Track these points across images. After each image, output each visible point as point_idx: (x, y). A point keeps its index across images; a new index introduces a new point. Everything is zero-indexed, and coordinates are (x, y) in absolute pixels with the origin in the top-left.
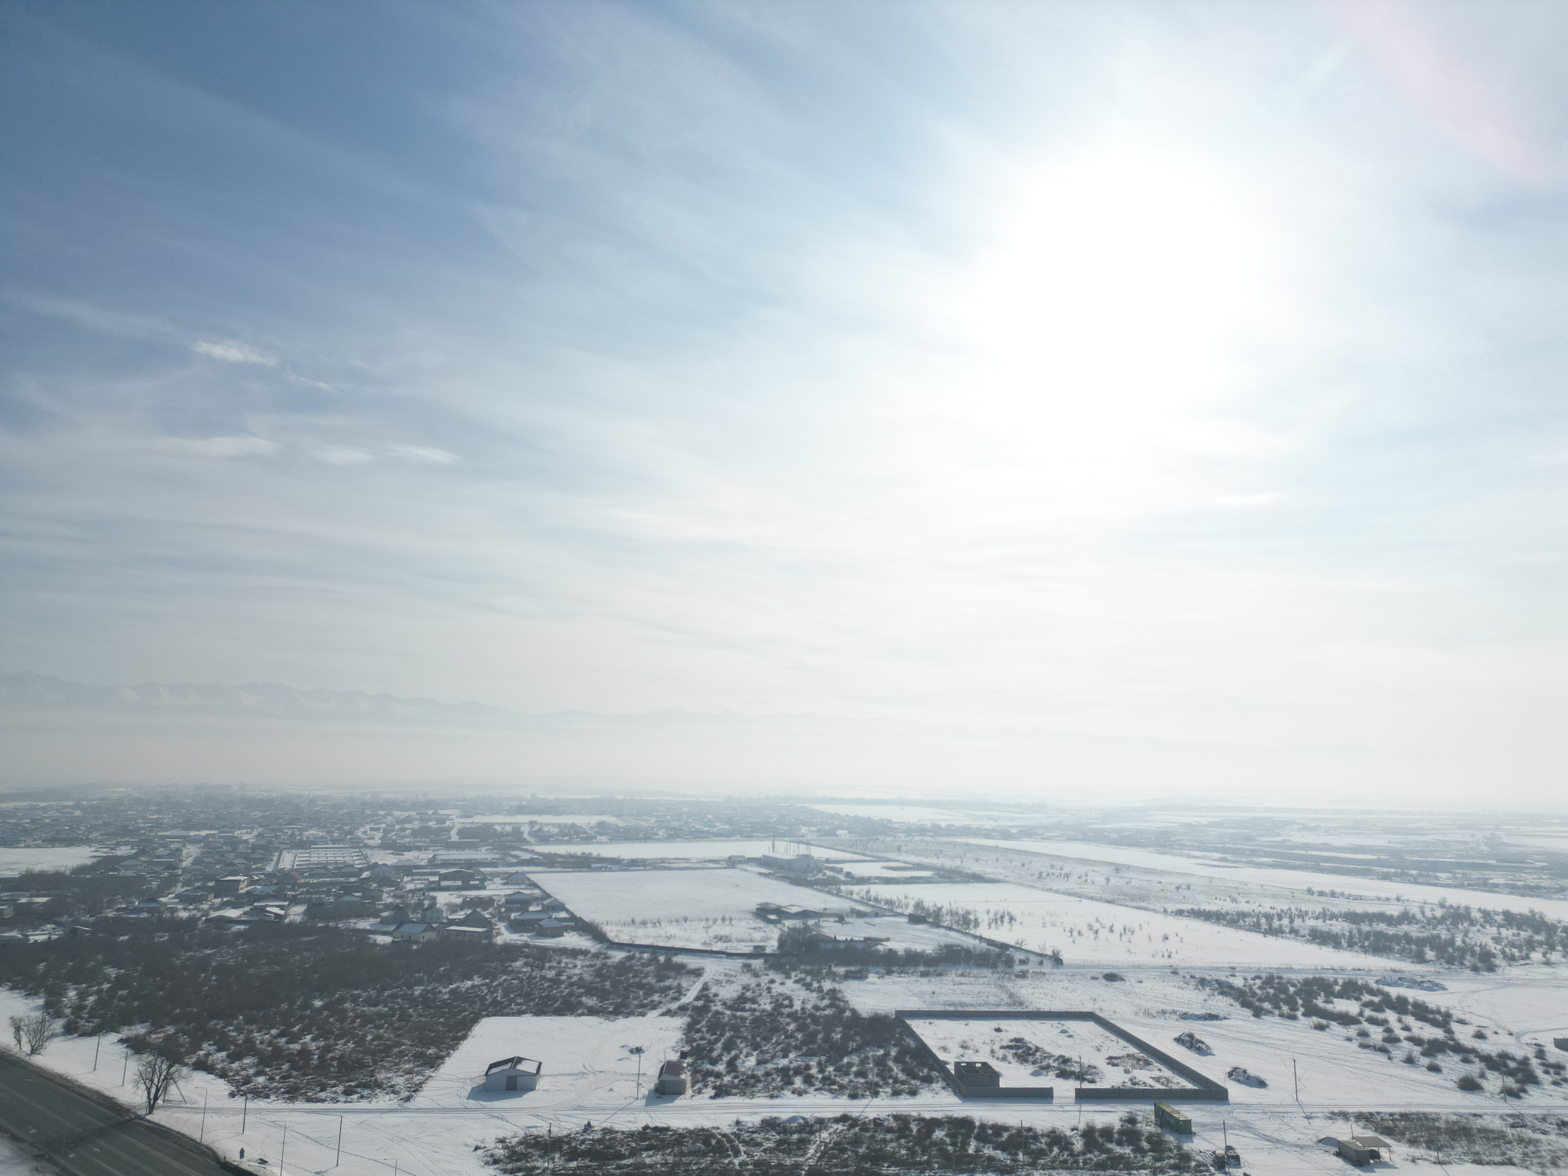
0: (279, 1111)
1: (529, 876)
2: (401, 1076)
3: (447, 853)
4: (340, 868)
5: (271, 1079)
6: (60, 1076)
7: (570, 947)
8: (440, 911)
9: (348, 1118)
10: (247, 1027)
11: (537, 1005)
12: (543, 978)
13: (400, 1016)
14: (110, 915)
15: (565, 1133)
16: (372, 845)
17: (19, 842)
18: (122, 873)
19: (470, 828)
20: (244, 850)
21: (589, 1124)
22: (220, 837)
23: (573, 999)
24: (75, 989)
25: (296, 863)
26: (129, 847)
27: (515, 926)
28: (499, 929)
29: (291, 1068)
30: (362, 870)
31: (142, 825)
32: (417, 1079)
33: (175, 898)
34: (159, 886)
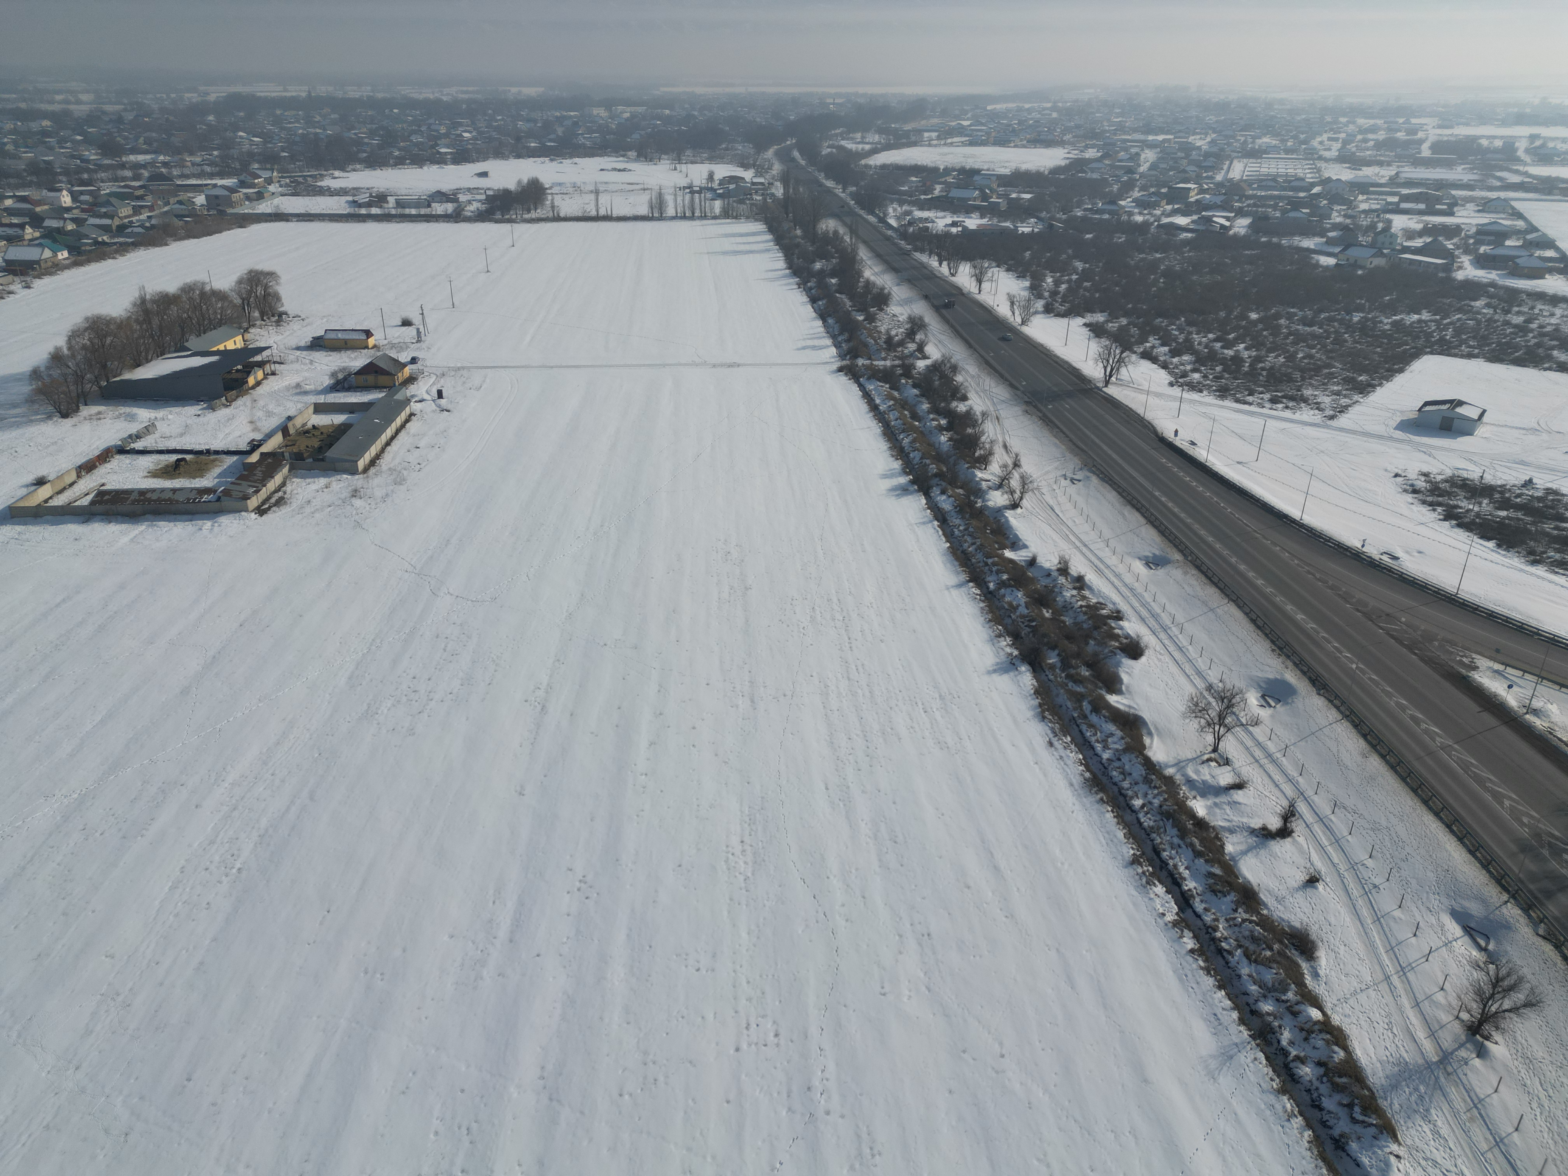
0: (1210, 405)
1: (1513, 203)
2: (1328, 396)
3: (1414, 170)
4: (1291, 181)
5: (1205, 377)
6: (1042, 345)
7: (1550, 291)
8: (1394, 236)
9: (1271, 423)
10: (1187, 328)
11: (1493, 350)
12: (1507, 323)
13: (1334, 340)
14: (1079, 214)
15: (1499, 483)
16: (1328, 157)
17: (1010, 142)
18: (1089, 175)
19: (1448, 142)
20: (1196, 157)
21: (1530, 481)
22: (1175, 143)
23: (1541, 351)
24: (1052, 277)
25: (1246, 173)
26: (1095, 150)
27: (1482, 262)
28: (1462, 262)
29: (1224, 370)
30: (1313, 185)
31: (1107, 128)
32: (1344, 401)
33: (1132, 202)
34: (1119, 189)
